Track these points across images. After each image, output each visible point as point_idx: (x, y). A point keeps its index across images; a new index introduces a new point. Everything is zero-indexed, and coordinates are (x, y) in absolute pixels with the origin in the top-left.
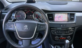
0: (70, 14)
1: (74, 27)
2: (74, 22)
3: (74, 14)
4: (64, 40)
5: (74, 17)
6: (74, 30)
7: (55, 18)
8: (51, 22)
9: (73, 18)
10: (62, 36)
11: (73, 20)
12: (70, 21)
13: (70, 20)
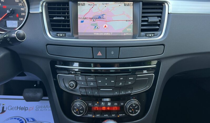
2: (160, 37)
5: (160, 17)
7: (79, 21)
8: (60, 37)
9: (155, 24)
11: (157, 30)
13: (143, 30)
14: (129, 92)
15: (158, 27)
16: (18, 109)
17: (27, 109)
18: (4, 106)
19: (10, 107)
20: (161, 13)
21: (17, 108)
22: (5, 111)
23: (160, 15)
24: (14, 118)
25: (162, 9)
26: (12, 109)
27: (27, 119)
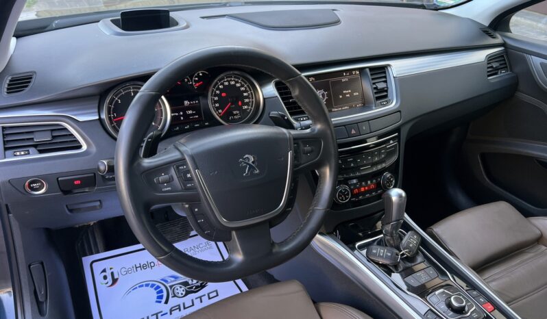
0: (371, 69)
1: (398, 130)
2: (393, 105)
3: (383, 69)
4: (371, 193)
5: (386, 82)
6: (399, 142)
9: (383, 90)
10: (355, 181)
11: (386, 96)
12: (377, 106)
13: (378, 98)
14: (384, 165)
15: (385, 94)
16: (139, 269)
17: (152, 264)
18: (112, 270)
19: (123, 270)
20: (385, 77)
21: (136, 268)
22: (117, 279)
23: (384, 79)
24: (139, 287)
25: (385, 72)
26: (127, 272)
27: (162, 280)
